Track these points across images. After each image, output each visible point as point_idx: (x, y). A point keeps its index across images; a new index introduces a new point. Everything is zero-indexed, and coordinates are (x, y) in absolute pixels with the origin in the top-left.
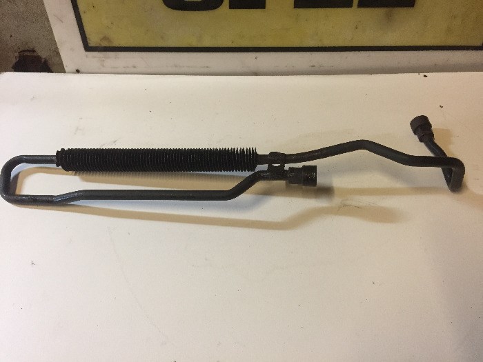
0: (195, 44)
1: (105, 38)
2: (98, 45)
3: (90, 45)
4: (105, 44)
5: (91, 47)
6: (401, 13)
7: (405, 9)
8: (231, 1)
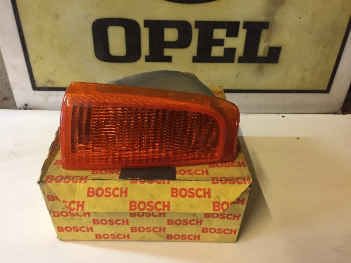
4: (49, 85)
5: (38, 88)
6: (269, 67)
7: (271, 64)
8: (146, 57)
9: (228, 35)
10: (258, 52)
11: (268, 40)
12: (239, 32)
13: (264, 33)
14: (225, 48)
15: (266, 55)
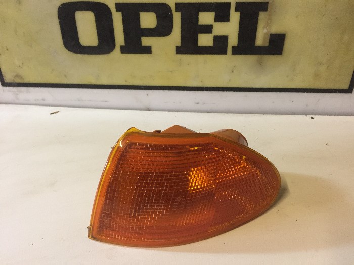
0: (94, 82)
1: (18, 76)
2: (12, 82)
3: (6, 81)
4: (18, 81)
5: (7, 83)
6: (271, 59)
10: (256, 41)
12: (231, 16)
13: (262, 16)
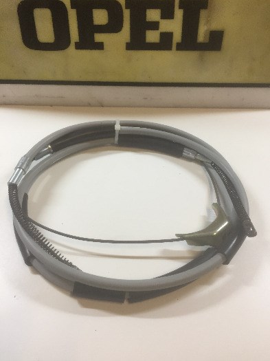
0: (51, 78)
6: (211, 56)
7: (213, 52)
8: (76, 43)
9: (163, 17)
10: (198, 37)
11: (208, 22)
12: (175, 13)
13: (203, 13)
14: (161, 33)
15: (207, 41)
